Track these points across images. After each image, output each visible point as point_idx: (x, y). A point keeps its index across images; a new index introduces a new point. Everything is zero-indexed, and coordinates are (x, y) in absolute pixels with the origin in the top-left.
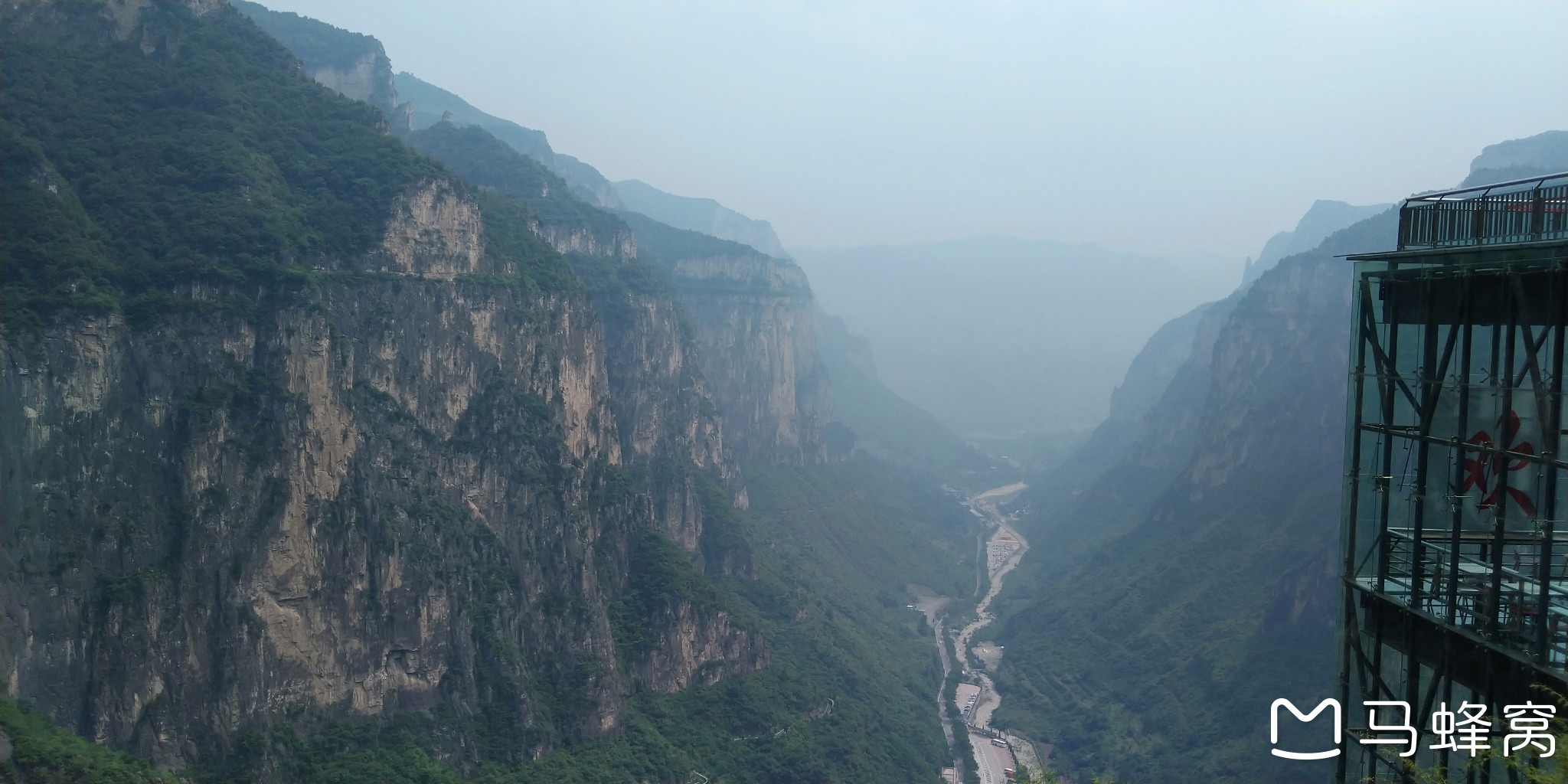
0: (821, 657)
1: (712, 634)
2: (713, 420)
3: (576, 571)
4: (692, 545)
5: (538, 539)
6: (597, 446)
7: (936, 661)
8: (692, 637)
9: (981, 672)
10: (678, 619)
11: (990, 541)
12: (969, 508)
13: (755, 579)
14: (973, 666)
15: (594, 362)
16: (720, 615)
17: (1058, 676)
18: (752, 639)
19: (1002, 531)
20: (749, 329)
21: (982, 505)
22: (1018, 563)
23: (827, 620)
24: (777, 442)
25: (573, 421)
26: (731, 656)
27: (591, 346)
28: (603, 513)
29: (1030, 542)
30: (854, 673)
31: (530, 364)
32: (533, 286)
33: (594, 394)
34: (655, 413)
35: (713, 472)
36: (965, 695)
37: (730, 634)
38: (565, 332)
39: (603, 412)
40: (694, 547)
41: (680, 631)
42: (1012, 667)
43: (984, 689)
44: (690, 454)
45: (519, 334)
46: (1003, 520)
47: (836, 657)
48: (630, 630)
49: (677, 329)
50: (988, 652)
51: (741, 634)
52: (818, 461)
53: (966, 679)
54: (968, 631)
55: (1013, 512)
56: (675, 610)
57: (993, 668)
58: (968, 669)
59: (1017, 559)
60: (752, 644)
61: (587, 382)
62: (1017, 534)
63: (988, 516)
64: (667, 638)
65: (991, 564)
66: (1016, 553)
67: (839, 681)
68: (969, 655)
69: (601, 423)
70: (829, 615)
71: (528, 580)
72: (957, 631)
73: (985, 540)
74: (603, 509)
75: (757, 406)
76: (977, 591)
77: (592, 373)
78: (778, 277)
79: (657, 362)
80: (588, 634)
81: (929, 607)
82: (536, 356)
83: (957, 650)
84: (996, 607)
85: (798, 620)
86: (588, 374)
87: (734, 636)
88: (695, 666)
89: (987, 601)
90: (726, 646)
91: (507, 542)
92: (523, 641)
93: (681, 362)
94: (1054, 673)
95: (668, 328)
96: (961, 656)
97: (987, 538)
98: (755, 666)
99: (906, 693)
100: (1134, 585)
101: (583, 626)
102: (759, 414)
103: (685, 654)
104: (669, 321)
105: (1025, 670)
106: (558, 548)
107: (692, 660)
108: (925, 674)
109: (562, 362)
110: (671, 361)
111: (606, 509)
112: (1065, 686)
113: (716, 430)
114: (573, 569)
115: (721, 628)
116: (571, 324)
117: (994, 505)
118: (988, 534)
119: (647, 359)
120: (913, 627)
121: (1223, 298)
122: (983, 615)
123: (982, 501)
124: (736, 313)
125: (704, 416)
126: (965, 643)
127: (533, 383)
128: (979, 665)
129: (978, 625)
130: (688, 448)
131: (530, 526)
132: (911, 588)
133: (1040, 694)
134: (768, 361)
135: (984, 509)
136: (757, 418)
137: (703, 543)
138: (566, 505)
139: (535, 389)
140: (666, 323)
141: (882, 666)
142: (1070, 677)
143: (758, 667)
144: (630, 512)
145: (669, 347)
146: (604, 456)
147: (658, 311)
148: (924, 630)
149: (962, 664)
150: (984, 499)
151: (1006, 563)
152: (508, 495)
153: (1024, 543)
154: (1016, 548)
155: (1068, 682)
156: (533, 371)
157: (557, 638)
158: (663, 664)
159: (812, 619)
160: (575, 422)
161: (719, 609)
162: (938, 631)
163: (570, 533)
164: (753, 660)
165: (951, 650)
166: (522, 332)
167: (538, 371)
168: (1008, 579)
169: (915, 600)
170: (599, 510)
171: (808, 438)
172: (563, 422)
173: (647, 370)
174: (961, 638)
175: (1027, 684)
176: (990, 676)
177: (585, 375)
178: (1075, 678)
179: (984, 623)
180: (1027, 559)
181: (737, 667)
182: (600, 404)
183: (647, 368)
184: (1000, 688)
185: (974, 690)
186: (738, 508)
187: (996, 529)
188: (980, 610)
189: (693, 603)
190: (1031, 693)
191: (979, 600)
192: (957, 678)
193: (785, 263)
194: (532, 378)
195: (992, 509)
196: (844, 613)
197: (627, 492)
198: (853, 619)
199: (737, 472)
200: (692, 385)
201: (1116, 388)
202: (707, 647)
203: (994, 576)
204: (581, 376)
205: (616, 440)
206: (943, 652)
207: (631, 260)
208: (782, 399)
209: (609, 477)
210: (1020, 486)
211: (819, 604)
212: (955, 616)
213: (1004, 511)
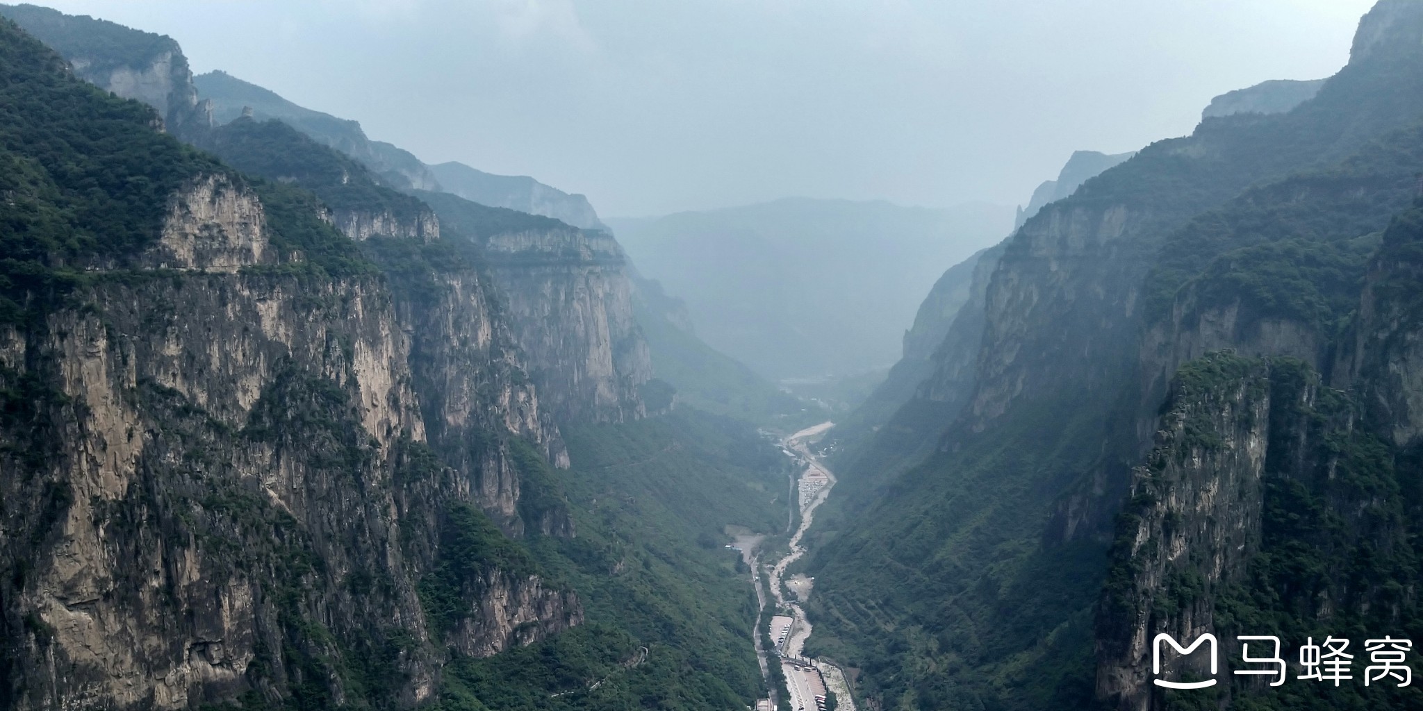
0: (639, 605)
1: (524, 597)
2: (526, 388)
3: (380, 549)
4: (510, 509)
5: (339, 522)
6: (400, 424)
7: (752, 597)
8: (504, 602)
9: (794, 603)
10: (489, 586)
11: (802, 478)
12: (781, 448)
13: (574, 536)
14: (786, 598)
15: (391, 343)
16: (531, 579)
17: (863, 602)
18: (565, 598)
19: (812, 468)
20: (563, 297)
21: (794, 445)
22: (826, 497)
23: (645, 570)
24: (597, 403)
25: (372, 401)
26: (545, 617)
27: (387, 328)
28: (410, 490)
29: (837, 476)
30: (670, 619)
31: (321, 350)
32: (321, 273)
33: (392, 374)
34: (465, 385)
35: (529, 437)
36: (779, 626)
37: (542, 595)
38: (358, 316)
39: (403, 390)
40: (512, 511)
41: (492, 597)
42: (821, 597)
43: (796, 619)
44: (505, 422)
45: (308, 321)
46: (813, 458)
47: (653, 605)
48: (442, 600)
49: (484, 303)
50: (800, 584)
51: (553, 595)
52: (637, 417)
53: (780, 612)
54: (781, 565)
55: (823, 450)
56: (486, 578)
57: (803, 598)
58: (781, 601)
59: (825, 494)
60: (565, 603)
61: (385, 363)
62: (826, 471)
63: (799, 455)
64: (479, 605)
65: (802, 500)
66: (825, 488)
67: (656, 627)
68: (783, 588)
69: (402, 401)
70: (647, 565)
71: (332, 562)
72: (771, 566)
73: (796, 478)
74: (408, 484)
75: (576, 370)
76: (790, 526)
77: (390, 354)
78: (588, 247)
79: (466, 337)
80: (397, 610)
81: (746, 545)
82: (327, 342)
83: (772, 584)
84: (807, 541)
85: (616, 572)
86: (385, 355)
87: (547, 597)
88: (509, 629)
89: (799, 535)
90: (539, 607)
91: (309, 527)
92: (332, 621)
93: (490, 335)
94: (858, 600)
95: (474, 303)
96: (775, 590)
97: (798, 476)
98: (569, 624)
99: (721, 631)
100: (926, 513)
101: (391, 603)
102: (578, 378)
103: (499, 619)
104: (475, 296)
105: (833, 599)
106: (360, 527)
107: (506, 623)
108: (741, 611)
109: (357, 345)
110: (480, 335)
111: (412, 485)
112: (869, 612)
113: (529, 397)
114: (377, 547)
115: (533, 590)
116: (365, 307)
117: (805, 445)
118: (799, 472)
119: (455, 334)
120: (730, 566)
121: (995, 244)
122: (796, 549)
123: (794, 441)
124: (549, 284)
125: (517, 385)
126: (779, 577)
127: (325, 369)
128: (790, 596)
129: (790, 559)
130: (502, 417)
131: (331, 510)
132: (728, 529)
133: (847, 621)
134: (583, 326)
135: (796, 448)
136: (576, 380)
137: (522, 507)
138: (366, 486)
139: (328, 373)
140: (473, 298)
141: (699, 608)
142: (873, 604)
143: (572, 624)
144: (437, 486)
145: (478, 321)
146: (407, 433)
147: (463, 288)
148: (741, 567)
149: (776, 597)
150: (796, 439)
151: (816, 498)
152: (306, 479)
153: (832, 478)
154: (824, 483)
155: (872, 608)
156: (324, 356)
157: (366, 616)
158: (477, 630)
159: (629, 569)
160: (375, 402)
161: (530, 574)
162: (754, 569)
163: (371, 513)
164: (566, 618)
165: (766, 585)
166: (311, 318)
167: (330, 357)
168: (817, 513)
169: (733, 540)
170: (405, 486)
171: (627, 397)
172: (359, 404)
173: (455, 344)
174: (775, 573)
175: (836, 613)
176: (802, 606)
177: (382, 356)
178: (877, 604)
179: (796, 556)
180: (834, 492)
181: (551, 627)
182: (399, 383)
183: (455, 342)
184: (811, 618)
185: (787, 621)
186: (559, 468)
187: (807, 467)
188: (792, 544)
189: (503, 570)
190: (838, 620)
191: (792, 535)
192: (771, 611)
193: (597, 233)
194: (324, 362)
195: (802, 448)
196: (664, 559)
197: (432, 466)
198: (673, 564)
199: (557, 434)
200: (502, 356)
201: (907, 331)
202: (521, 611)
203: (805, 511)
204: (378, 356)
205: (419, 417)
206: (758, 587)
207: (435, 240)
208: (599, 362)
209: (413, 453)
210: (828, 425)
211: (637, 554)
212: (768, 553)
213: (813, 449)
